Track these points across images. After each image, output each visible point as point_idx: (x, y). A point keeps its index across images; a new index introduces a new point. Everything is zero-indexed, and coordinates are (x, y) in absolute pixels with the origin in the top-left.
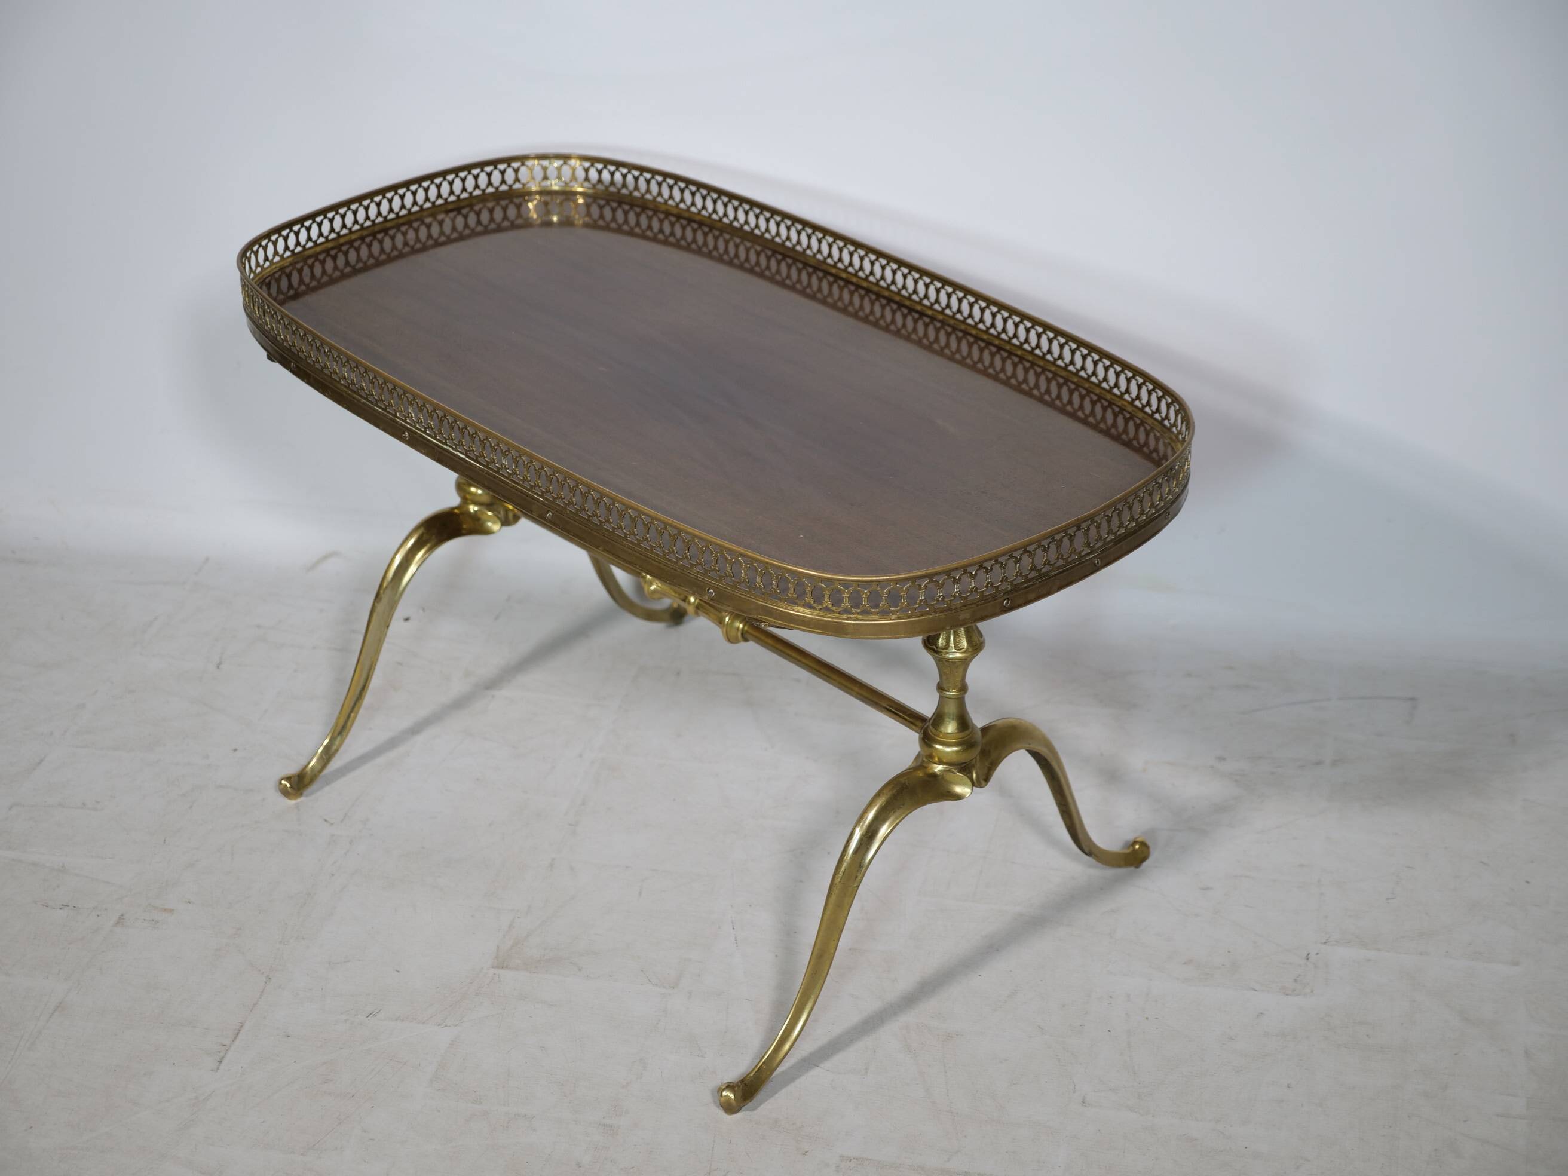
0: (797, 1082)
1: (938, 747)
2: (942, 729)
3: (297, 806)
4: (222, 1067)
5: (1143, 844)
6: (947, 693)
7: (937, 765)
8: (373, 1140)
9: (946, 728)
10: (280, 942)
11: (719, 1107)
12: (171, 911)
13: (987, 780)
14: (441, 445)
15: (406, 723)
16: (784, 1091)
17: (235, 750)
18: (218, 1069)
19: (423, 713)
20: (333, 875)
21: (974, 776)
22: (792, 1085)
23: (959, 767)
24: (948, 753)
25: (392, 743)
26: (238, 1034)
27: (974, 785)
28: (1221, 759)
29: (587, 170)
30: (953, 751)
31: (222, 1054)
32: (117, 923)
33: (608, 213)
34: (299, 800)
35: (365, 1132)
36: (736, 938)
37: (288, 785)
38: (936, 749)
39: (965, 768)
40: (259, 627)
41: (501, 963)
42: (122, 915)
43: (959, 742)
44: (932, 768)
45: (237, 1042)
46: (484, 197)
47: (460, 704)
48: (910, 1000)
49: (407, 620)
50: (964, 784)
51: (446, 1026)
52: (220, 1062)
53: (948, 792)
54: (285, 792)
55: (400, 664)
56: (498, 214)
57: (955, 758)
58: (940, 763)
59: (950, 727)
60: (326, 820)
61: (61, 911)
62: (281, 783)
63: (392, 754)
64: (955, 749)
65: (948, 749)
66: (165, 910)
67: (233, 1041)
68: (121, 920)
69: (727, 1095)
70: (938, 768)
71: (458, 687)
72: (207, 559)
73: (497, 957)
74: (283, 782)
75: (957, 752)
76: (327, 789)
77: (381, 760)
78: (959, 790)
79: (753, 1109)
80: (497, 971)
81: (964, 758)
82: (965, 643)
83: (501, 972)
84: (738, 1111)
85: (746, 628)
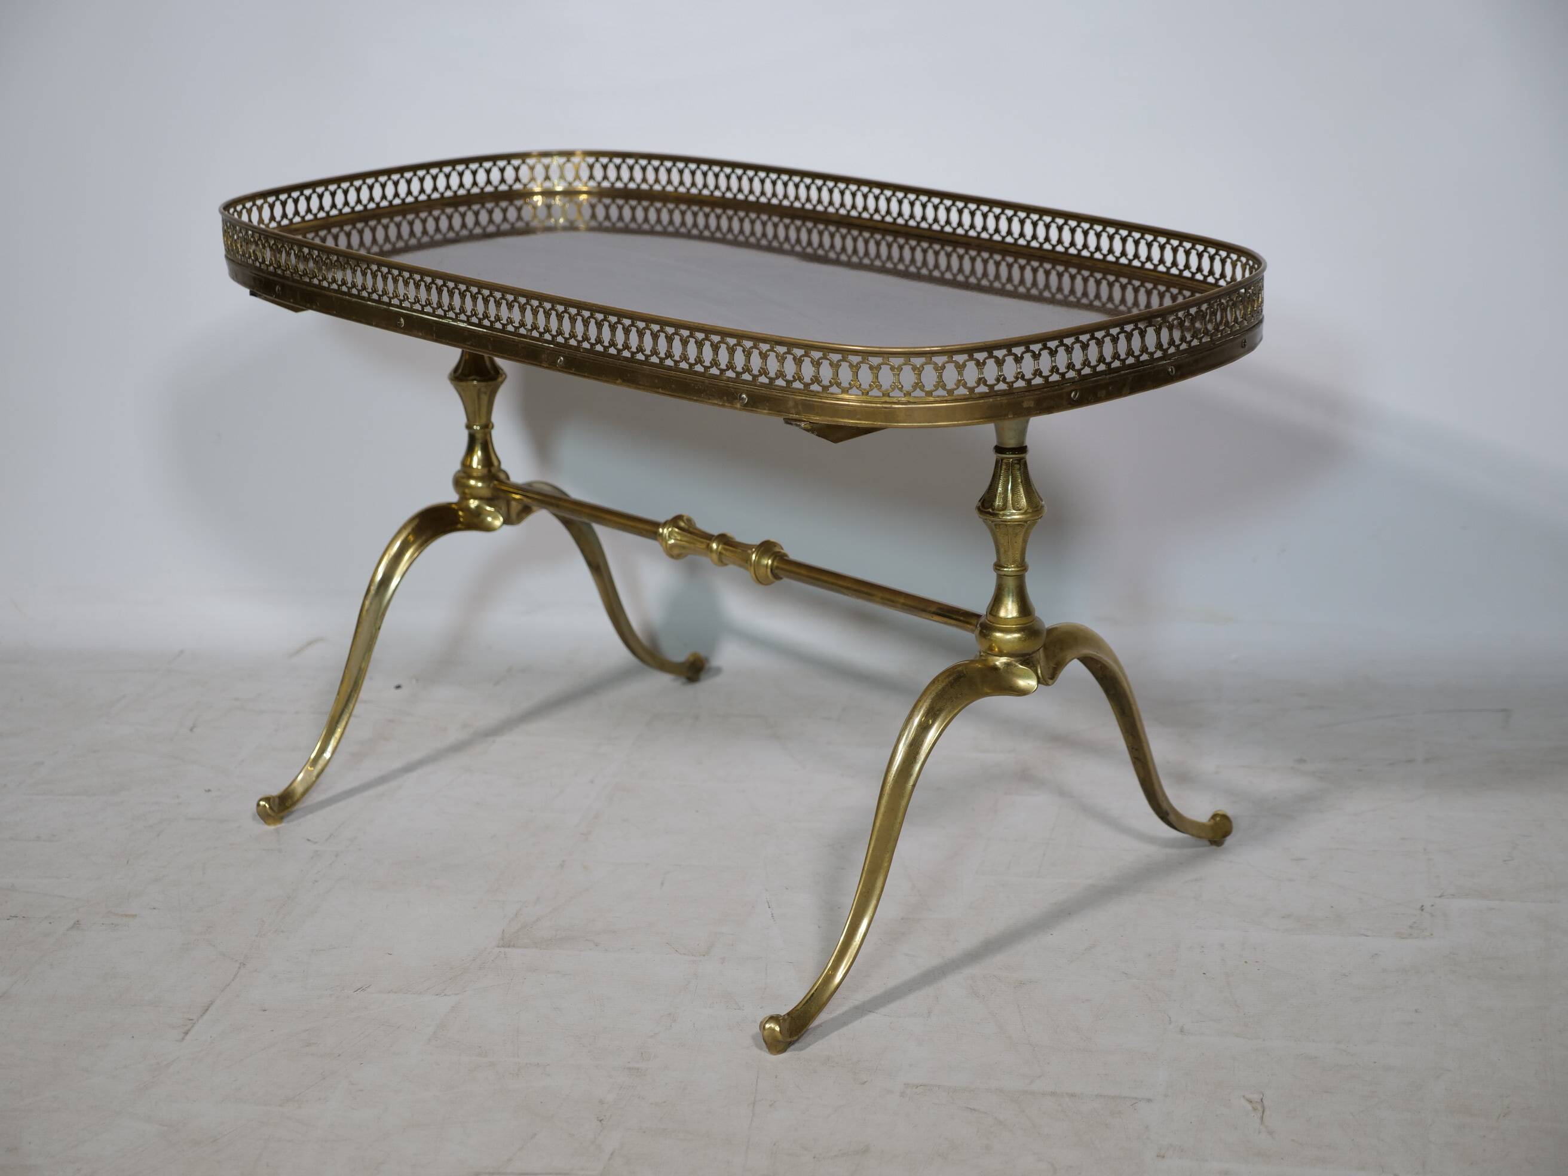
0: (850, 1026)
1: (998, 635)
2: (1002, 614)
3: (277, 831)
4: (188, 1037)
6: (1005, 569)
7: (998, 658)
8: (362, 1090)
9: (1005, 612)
10: (257, 936)
11: (761, 1049)
12: (134, 916)
13: (1054, 677)
14: (441, 320)
15: (398, 764)
16: (836, 1033)
17: (209, 791)
18: (183, 1039)
19: (416, 756)
20: (316, 881)
21: (1039, 672)
22: (845, 1028)
23: (1021, 658)
24: (1009, 641)
25: (384, 779)
26: (207, 1010)
27: (1039, 680)
30: (1015, 638)
31: (187, 1028)
32: (73, 927)
34: (279, 826)
35: (353, 1084)
36: (772, 914)
37: (267, 806)
38: (996, 637)
39: (1027, 659)
40: (237, 699)
41: (507, 942)
42: (78, 921)
43: (1021, 627)
44: (993, 661)
45: (206, 1017)
46: (483, 196)
47: (457, 748)
48: (973, 956)
49: (398, 687)
50: (1028, 677)
51: (445, 995)
52: (186, 1033)
53: (1011, 687)
54: (264, 816)
55: (391, 721)
56: (498, 216)
57: (1017, 647)
58: (1001, 654)
59: (1009, 610)
60: (309, 840)
61: (8, 921)
63: (381, 788)
64: (1016, 635)
65: (1009, 637)
66: (126, 916)
67: (201, 1016)
68: (77, 925)
69: (770, 1028)
70: (1000, 661)
71: (454, 736)
72: (182, 652)
73: (503, 939)
74: (262, 803)
75: (1019, 639)
76: (310, 816)
77: (371, 793)
78: (1022, 683)
79: (801, 1050)
80: (502, 950)
81: (1028, 647)
82: (1024, 502)
83: (507, 950)
84: (784, 1050)
85: (775, 564)
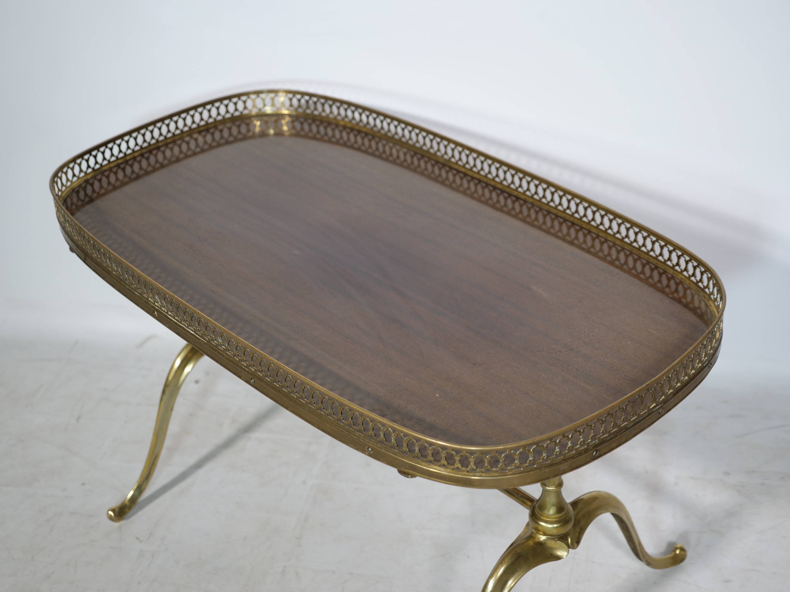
1: (542, 524)
2: (546, 512)
3: (120, 527)
5: (682, 549)
6: (548, 488)
7: (542, 536)
9: (548, 511)
13: (578, 542)
14: (179, 323)
15: (192, 460)
17: (83, 484)
19: (204, 452)
21: (569, 540)
23: (558, 536)
24: (549, 528)
27: (569, 547)
28: (727, 473)
29: (291, 100)
30: (554, 528)
33: (306, 127)
34: (121, 523)
37: (113, 515)
38: (542, 525)
39: (563, 538)
40: (105, 390)
43: (558, 520)
44: (538, 538)
46: (224, 121)
49: (197, 382)
50: (562, 549)
53: (553, 555)
54: (110, 518)
55: (191, 415)
56: (235, 131)
57: (555, 532)
58: (544, 534)
59: (551, 510)
60: (138, 539)
62: (108, 514)
63: (183, 485)
64: (555, 525)
65: (550, 526)
70: (543, 538)
74: (110, 513)
75: (557, 527)
77: (176, 489)
78: (559, 553)
81: (563, 531)
